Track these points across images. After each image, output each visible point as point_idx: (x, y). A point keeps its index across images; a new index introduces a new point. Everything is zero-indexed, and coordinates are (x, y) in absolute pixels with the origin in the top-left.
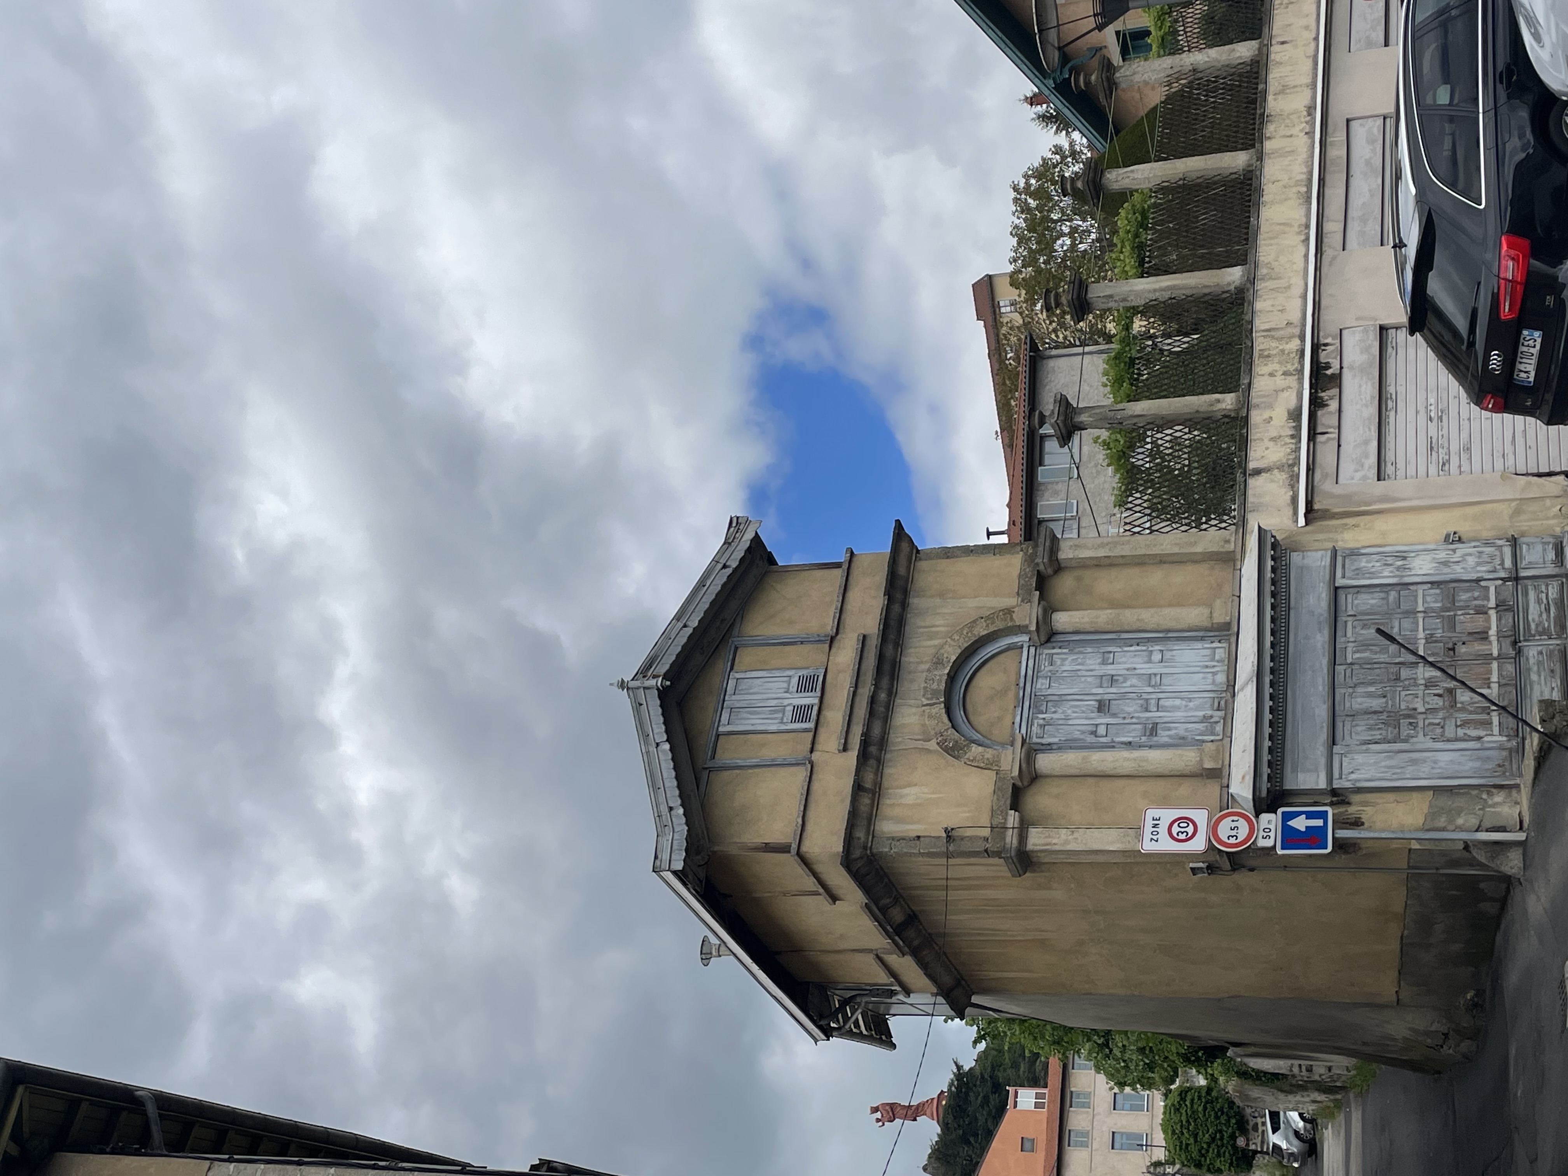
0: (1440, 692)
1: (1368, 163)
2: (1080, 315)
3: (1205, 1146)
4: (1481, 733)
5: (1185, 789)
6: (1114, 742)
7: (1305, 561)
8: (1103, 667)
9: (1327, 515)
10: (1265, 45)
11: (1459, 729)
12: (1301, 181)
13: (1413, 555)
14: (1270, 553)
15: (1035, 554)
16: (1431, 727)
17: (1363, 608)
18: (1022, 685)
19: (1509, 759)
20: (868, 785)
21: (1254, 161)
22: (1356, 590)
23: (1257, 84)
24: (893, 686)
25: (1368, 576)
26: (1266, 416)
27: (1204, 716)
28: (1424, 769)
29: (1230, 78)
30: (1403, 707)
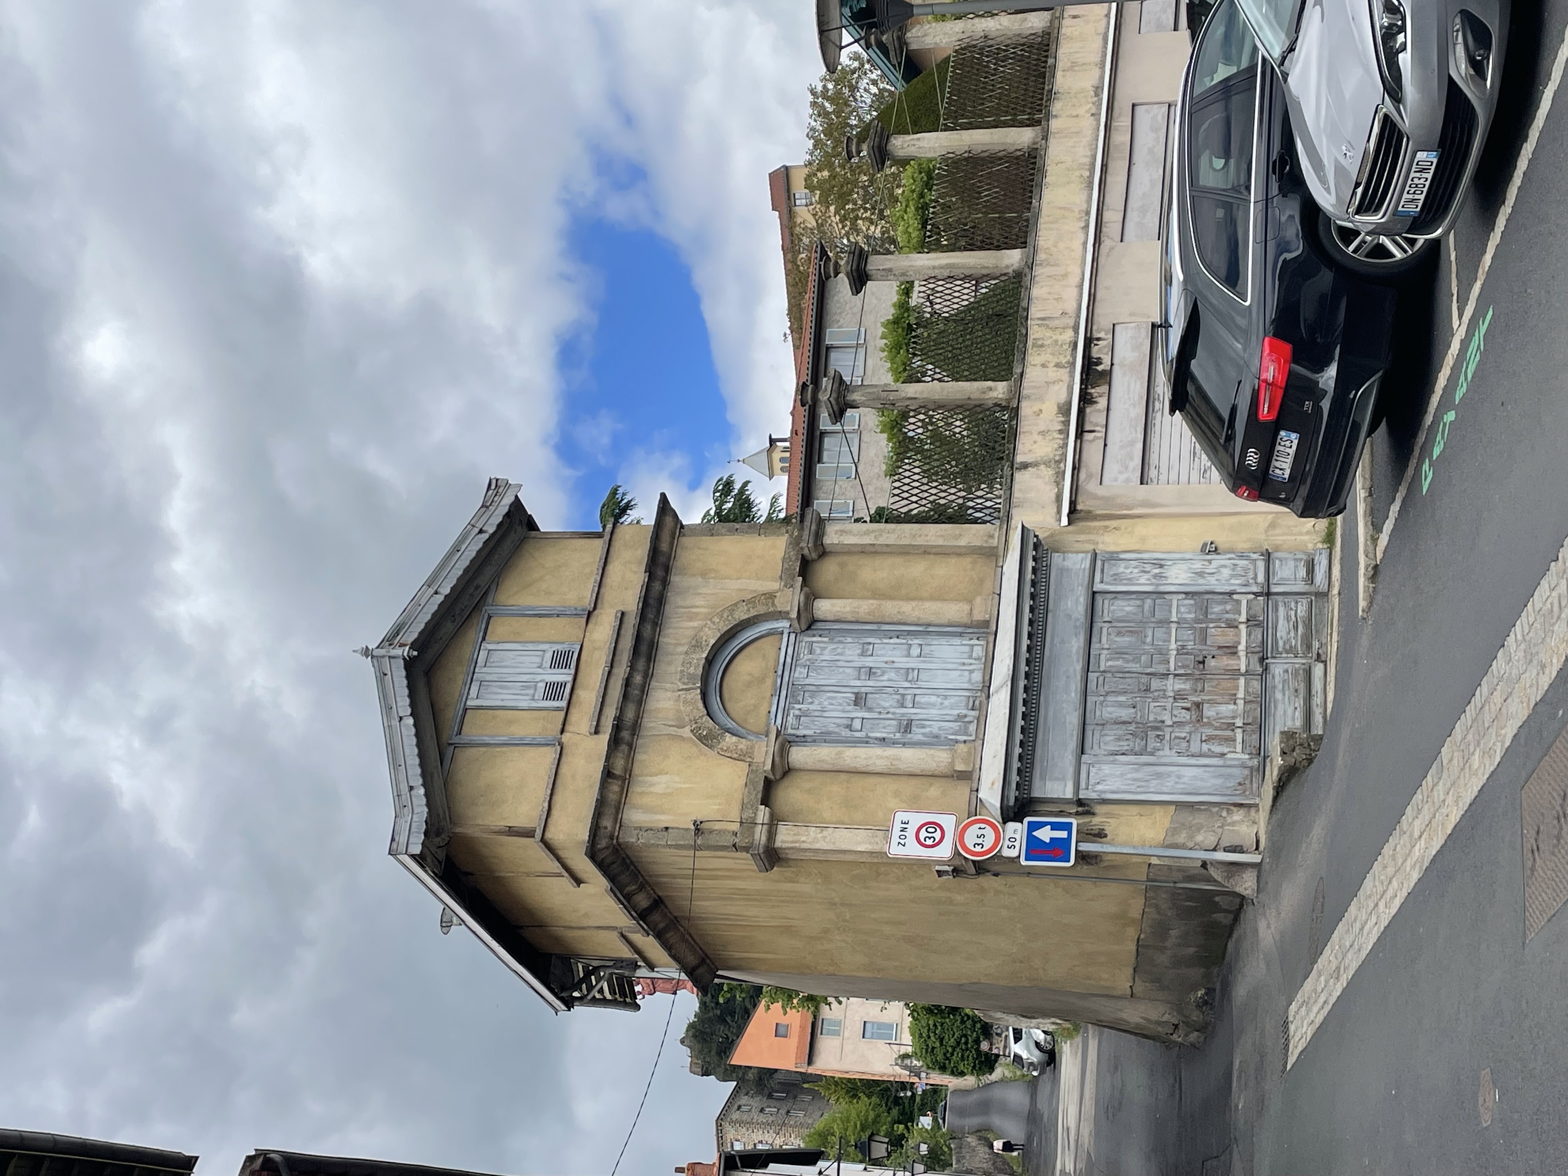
0: (1188, 705)
1: (1151, 151)
2: (859, 287)
3: (950, 1050)
4: (1226, 750)
5: (934, 791)
6: (869, 738)
7: (1066, 563)
8: (862, 659)
9: (1090, 516)
10: (1057, 18)
11: (1204, 744)
12: (1085, 164)
13: (1169, 563)
14: (1031, 553)
15: (800, 536)
16: (1177, 741)
17: (1120, 614)
18: (780, 673)
19: (1249, 777)
20: (618, 771)
21: (1039, 139)
22: (1114, 595)
23: (1047, 56)
24: (649, 668)
25: (1125, 582)
26: (1036, 409)
27: (958, 715)
28: (1168, 784)
29: (1021, 48)
30: (1151, 718)
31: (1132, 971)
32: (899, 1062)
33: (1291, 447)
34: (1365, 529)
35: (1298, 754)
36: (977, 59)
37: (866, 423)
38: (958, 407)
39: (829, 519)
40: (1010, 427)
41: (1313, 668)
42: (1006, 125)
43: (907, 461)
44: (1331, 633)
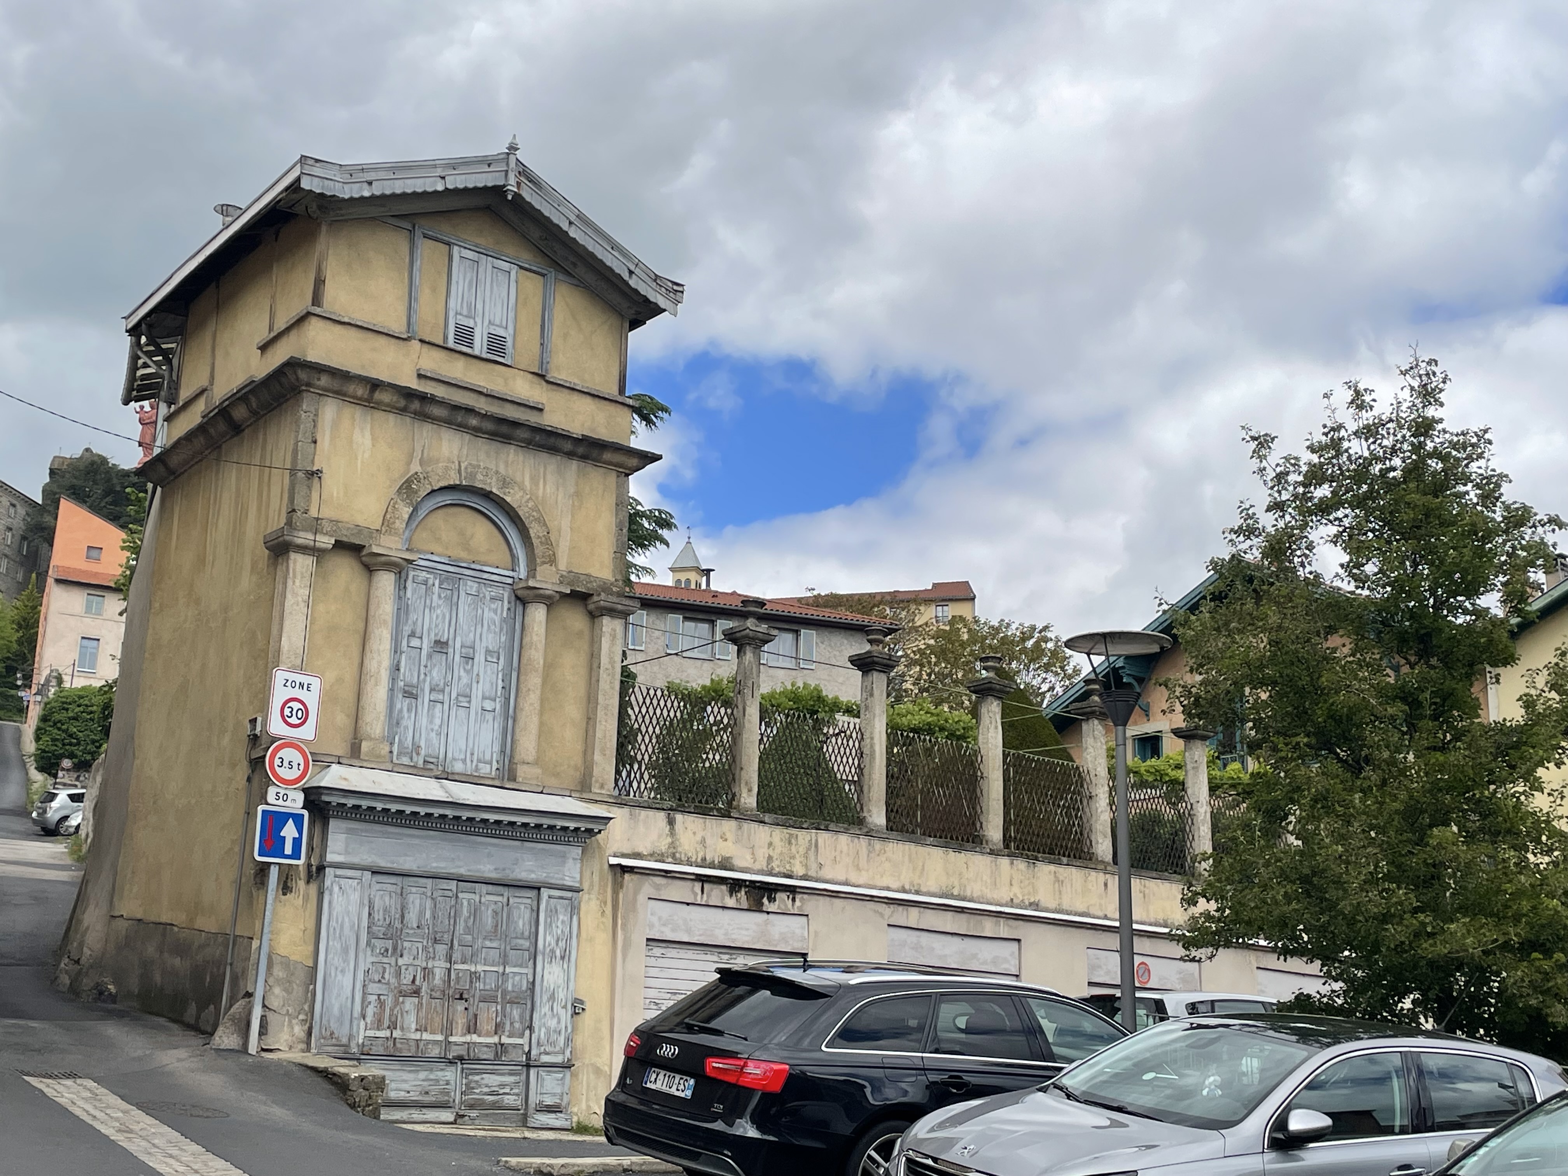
0: (417, 983)
1: (974, 956)
2: (858, 663)
3: (65, 727)
4: (369, 1019)
5: (342, 719)
6: (401, 654)
7: (571, 861)
8: (483, 651)
9: (618, 886)
10: (1106, 867)
11: (376, 997)
12: (965, 891)
13: (565, 966)
14: (583, 826)
15: (611, 593)
16: (381, 970)
17: (516, 913)
18: (473, 566)
19: (338, 1043)
20: (379, 396)
21: (991, 847)
22: (535, 908)
23: (1069, 856)
24: (483, 433)
25: (549, 920)
26: (728, 835)
27: (419, 747)
28: (336, 959)
29: (1078, 831)
30: (406, 944)
31: (139, 916)
32: (55, 674)
33: (678, 1090)
34: (589, 1164)
35: (360, 1094)
36: (1070, 788)
37: (721, 667)
38: (734, 757)
39: (627, 624)
40: (711, 809)
41: (449, 1110)
42: (1006, 814)
43: (682, 704)
44: (484, 1130)
